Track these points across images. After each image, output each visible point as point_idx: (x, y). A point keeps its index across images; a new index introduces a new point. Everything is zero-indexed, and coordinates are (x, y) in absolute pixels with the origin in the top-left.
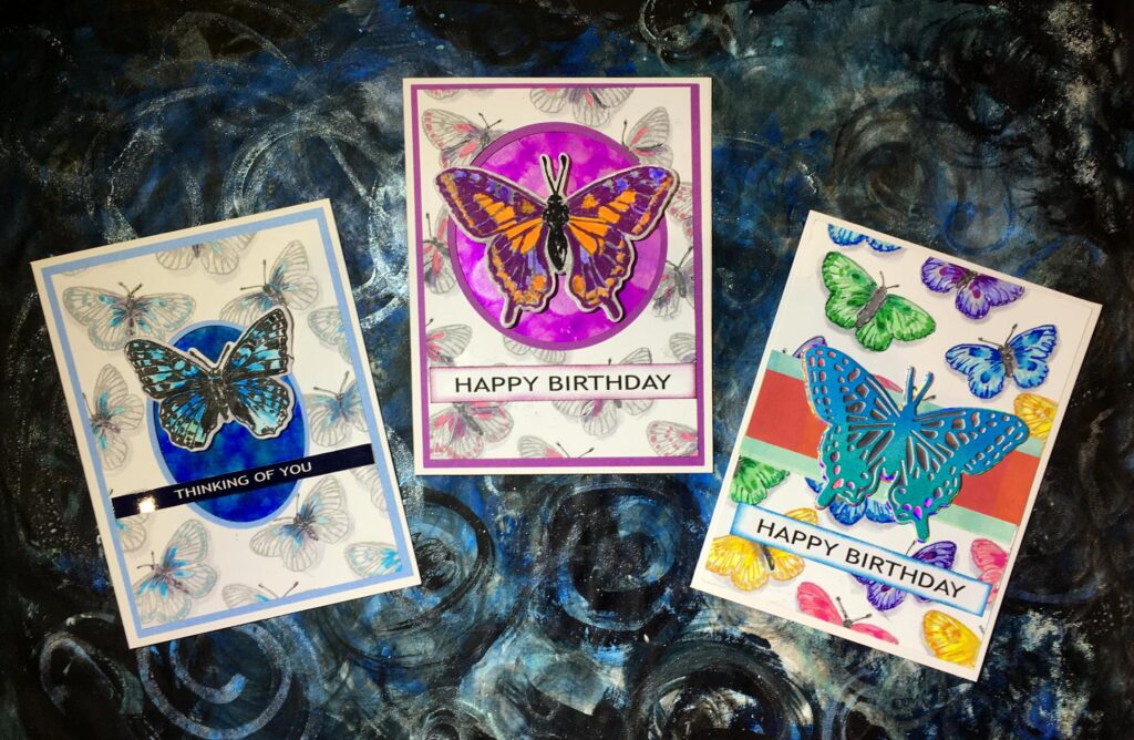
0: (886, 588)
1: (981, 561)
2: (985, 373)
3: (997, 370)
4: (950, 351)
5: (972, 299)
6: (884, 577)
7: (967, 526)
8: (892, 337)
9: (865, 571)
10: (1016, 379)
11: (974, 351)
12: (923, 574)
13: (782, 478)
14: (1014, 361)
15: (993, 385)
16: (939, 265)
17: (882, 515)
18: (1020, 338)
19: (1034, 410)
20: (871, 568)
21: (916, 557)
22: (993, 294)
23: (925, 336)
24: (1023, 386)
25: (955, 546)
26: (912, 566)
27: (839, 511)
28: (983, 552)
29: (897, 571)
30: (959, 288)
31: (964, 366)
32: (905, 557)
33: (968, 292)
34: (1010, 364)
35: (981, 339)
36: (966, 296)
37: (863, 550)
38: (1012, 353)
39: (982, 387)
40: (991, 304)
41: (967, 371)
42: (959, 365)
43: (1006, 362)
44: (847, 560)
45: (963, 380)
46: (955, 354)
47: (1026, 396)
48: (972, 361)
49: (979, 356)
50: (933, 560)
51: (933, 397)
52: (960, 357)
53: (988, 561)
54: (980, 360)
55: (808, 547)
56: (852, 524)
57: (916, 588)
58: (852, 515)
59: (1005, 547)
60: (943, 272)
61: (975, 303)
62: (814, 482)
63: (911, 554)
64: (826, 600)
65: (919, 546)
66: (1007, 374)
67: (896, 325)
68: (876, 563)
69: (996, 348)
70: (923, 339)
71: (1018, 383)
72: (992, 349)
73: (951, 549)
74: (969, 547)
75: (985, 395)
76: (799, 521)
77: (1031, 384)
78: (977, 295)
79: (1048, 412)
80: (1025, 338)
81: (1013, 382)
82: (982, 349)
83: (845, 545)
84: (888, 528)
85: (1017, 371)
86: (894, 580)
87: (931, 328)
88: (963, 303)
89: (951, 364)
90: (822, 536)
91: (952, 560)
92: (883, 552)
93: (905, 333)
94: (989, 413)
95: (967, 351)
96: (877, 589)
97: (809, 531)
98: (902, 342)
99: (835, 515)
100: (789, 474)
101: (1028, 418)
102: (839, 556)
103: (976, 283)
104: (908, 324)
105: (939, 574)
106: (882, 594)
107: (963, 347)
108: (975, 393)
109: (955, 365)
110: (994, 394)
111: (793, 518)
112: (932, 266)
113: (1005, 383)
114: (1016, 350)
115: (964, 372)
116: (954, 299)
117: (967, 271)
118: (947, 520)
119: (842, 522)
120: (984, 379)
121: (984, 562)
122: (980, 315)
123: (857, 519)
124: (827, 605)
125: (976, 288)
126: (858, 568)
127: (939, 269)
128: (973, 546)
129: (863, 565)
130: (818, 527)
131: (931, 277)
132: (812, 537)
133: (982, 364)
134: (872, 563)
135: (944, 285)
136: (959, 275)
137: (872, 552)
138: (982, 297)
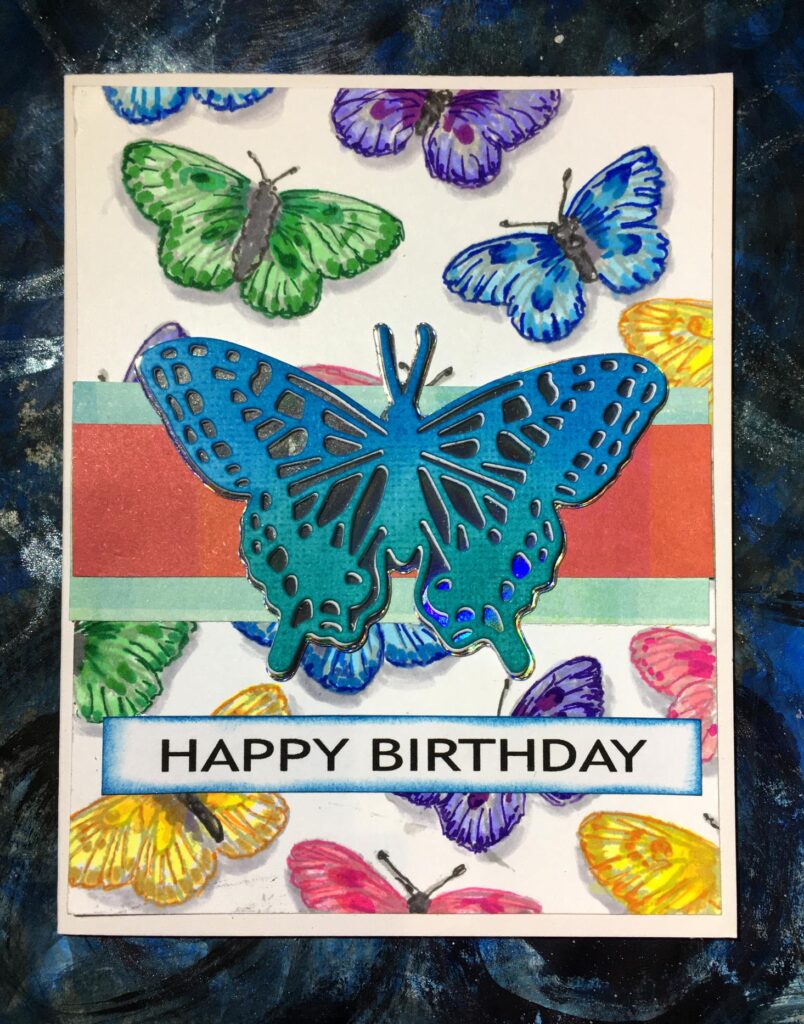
0: (477, 799)
1: (660, 676)
2: (538, 289)
3: (561, 275)
4: (451, 266)
5: (460, 149)
6: (467, 777)
7: (608, 614)
8: (318, 279)
9: (423, 777)
10: (606, 282)
11: (499, 251)
12: (547, 743)
13: (184, 640)
14: (591, 246)
15: (563, 310)
16: (365, 99)
17: (421, 648)
18: (585, 195)
19: (667, 331)
20: (431, 767)
21: (521, 712)
22: (500, 125)
23: (388, 254)
24: (626, 291)
25: (595, 664)
26: (518, 735)
27: (327, 670)
28: (659, 657)
29: (490, 754)
30: (422, 133)
31: (489, 290)
32: (498, 718)
33: (445, 138)
34: (584, 255)
35: (505, 224)
36: (444, 147)
37: (402, 733)
38: (581, 231)
39: (542, 320)
40: (502, 145)
41: (500, 297)
42: (479, 290)
43: (576, 253)
44: (376, 767)
45: (498, 319)
46: (461, 270)
47: (639, 309)
48: (503, 273)
49: (514, 259)
50: (559, 708)
51: (448, 372)
52: (475, 272)
53: (675, 672)
54: (520, 266)
55: (284, 767)
56: (363, 687)
57: (541, 778)
58: (357, 668)
59: (703, 634)
60: (379, 112)
61: (467, 154)
62: (254, 625)
63: (507, 711)
64: (357, 867)
65: (519, 689)
66: (585, 277)
67: (318, 253)
68: (440, 752)
69: (543, 231)
70: (386, 262)
71: (613, 288)
72: (535, 237)
73: (590, 670)
74: (626, 654)
75: (552, 335)
76: (247, 717)
77: (641, 281)
78: (465, 136)
79: (696, 325)
80: (597, 192)
81: (603, 288)
82: (515, 242)
83: (361, 738)
84: (443, 670)
85: (602, 265)
86: (490, 775)
87: (393, 233)
88: (443, 161)
89: (461, 293)
90: (306, 731)
91: (598, 694)
92: (447, 724)
93: (343, 260)
94: (575, 365)
95: (485, 255)
96: (460, 807)
97: (274, 732)
98: (344, 280)
99: (322, 681)
100: (195, 627)
101: (658, 351)
102: (355, 763)
103: (455, 113)
104: (344, 241)
105: (582, 734)
106: (474, 814)
107: (473, 250)
108: (532, 337)
109: (469, 294)
110: (571, 326)
111: (234, 716)
112: (352, 107)
113: (587, 296)
114: (586, 222)
115: (493, 302)
116: (420, 159)
117: (428, 94)
118: (561, 616)
119: (343, 690)
120: (541, 302)
121: (669, 677)
122: (486, 175)
123: (371, 673)
124: (363, 876)
125: (458, 123)
126: (404, 776)
127: (367, 109)
128: (633, 651)
129: (414, 767)
130: (291, 717)
131: (357, 131)
132: (285, 743)
133: (526, 275)
134: (432, 755)
135: (390, 138)
136: (415, 108)
137: (424, 732)
138: (477, 137)
